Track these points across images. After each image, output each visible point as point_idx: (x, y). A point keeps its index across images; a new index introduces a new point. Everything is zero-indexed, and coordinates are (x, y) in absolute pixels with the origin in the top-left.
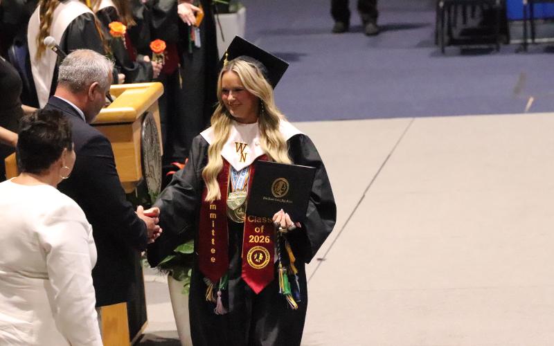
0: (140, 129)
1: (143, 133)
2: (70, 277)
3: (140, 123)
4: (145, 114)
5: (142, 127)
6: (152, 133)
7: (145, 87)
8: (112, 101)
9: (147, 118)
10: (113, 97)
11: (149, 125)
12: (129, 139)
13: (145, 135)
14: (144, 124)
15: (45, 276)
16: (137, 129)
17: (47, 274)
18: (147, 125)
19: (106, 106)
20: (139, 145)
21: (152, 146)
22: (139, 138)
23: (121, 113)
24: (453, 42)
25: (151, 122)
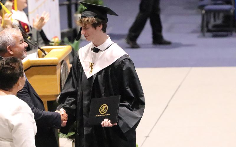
0: (60, 69)
1: (62, 71)
2: (23, 141)
3: (60, 66)
4: (63, 61)
5: (61, 68)
6: (65, 71)
7: (62, 48)
8: (46, 54)
9: (63, 63)
10: (46, 52)
11: (64, 67)
12: (54, 73)
13: (62, 72)
14: (62, 66)
15: (11, 140)
16: (58, 68)
17: (12, 139)
18: (63, 66)
19: (43, 57)
20: (59, 76)
21: (66, 77)
22: (60, 73)
23: (51, 60)
24: (209, 31)
25: (65, 65)
